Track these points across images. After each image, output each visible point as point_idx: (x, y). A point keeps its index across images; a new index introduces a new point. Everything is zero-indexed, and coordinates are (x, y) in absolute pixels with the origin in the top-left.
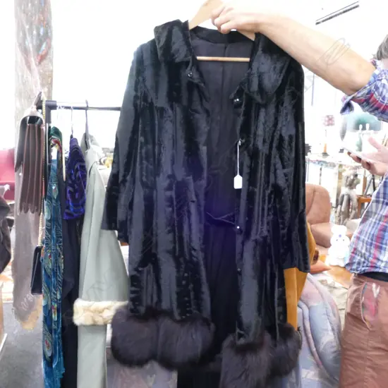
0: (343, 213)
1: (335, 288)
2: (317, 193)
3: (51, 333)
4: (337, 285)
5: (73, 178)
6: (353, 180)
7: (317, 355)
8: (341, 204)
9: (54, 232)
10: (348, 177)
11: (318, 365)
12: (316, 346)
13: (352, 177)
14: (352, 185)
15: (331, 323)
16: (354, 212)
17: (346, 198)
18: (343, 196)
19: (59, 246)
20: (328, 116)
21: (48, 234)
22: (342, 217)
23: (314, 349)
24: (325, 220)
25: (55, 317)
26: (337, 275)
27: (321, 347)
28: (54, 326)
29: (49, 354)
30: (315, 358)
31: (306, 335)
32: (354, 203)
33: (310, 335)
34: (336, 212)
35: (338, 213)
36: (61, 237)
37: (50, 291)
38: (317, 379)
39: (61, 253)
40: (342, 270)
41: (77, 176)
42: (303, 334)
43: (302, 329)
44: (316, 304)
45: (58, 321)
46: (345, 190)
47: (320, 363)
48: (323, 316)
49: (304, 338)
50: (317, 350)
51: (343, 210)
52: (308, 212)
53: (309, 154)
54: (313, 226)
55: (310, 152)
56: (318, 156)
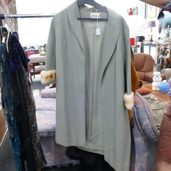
0: (160, 66)
1: (154, 100)
2: (147, 58)
3: (12, 126)
4: (155, 99)
5: (13, 51)
6: (165, 51)
7: (141, 131)
8: (159, 63)
9: (5, 78)
10: (162, 50)
11: (142, 135)
12: (141, 126)
13: (164, 50)
14: (164, 53)
15: (147, 115)
16: (165, 66)
17: (161, 60)
18: (160, 59)
19: (10, 85)
20: (152, 22)
21: (3, 79)
22: (159, 69)
23: (140, 128)
24: (151, 70)
25: (12, 119)
26: (156, 95)
27: (143, 127)
28: (13, 123)
29: (12, 136)
30: (141, 132)
31: (136, 121)
32: (165, 62)
33: (138, 121)
34: (157, 67)
35: (158, 67)
36: (10, 81)
37: (8, 107)
38: (143, 142)
39: (11, 88)
40: (158, 92)
41: (15, 49)
42: (134, 121)
43: (134, 118)
44: (139, 106)
45: (14, 120)
46: (161, 56)
47: (143, 134)
48: (144, 112)
49: (135, 123)
50: (142, 128)
51: (160, 65)
52: (142, 67)
53: (144, 41)
54: (145, 73)
55: (144, 40)
56: (148, 42)
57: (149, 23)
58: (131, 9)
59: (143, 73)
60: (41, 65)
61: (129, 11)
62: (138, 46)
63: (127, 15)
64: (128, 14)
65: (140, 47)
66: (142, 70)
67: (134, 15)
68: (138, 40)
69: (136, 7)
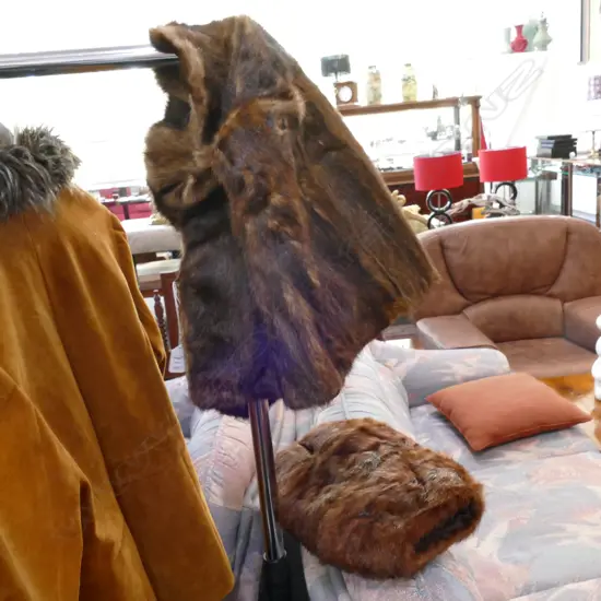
52: (555, 277)
53: (572, 154)
54: (567, 305)
55: (574, 150)
56: (590, 157)
57: (592, 82)
58: (519, 28)
59: (557, 304)
60: (162, 258)
61: (514, 35)
62: (552, 176)
63: (504, 53)
64: (509, 48)
65: (560, 177)
66: (555, 290)
67: (531, 50)
68: (549, 151)
69: (540, 19)
